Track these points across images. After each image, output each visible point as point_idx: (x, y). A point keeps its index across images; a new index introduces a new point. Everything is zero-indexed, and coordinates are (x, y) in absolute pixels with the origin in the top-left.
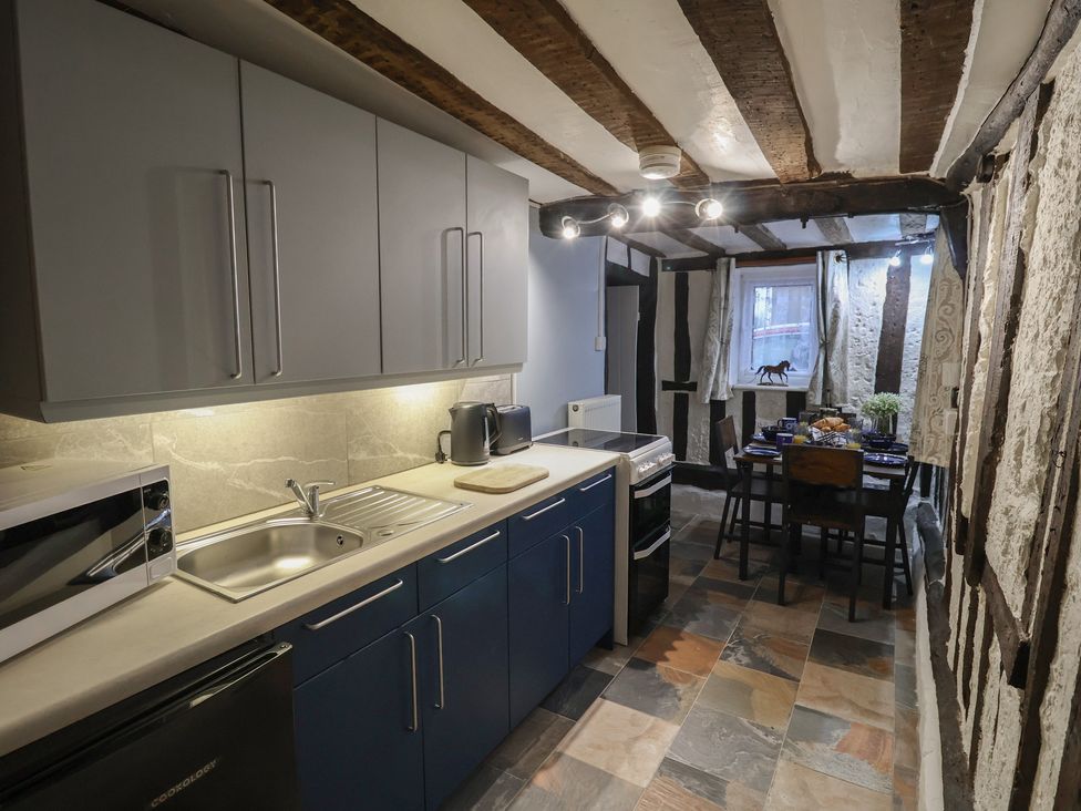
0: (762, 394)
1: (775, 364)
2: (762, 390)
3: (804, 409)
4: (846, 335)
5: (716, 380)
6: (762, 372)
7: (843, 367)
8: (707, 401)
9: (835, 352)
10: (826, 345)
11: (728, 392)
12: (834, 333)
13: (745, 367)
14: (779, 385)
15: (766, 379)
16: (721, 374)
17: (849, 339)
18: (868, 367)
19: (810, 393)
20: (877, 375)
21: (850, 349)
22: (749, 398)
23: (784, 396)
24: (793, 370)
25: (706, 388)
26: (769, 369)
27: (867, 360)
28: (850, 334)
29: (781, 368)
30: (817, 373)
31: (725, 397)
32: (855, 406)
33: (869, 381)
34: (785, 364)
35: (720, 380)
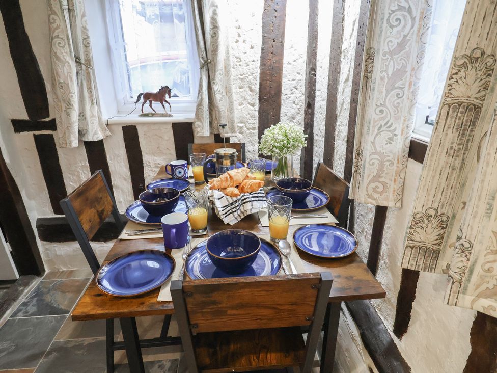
0: (145, 128)
1: (155, 90)
2: (143, 124)
3: (193, 142)
4: (227, 52)
5: (82, 115)
6: (142, 99)
7: (228, 91)
8: (75, 143)
9: (218, 73)
10: (208, 65)
11: (103, 130)
12: (215, 51)
13: (123, 94)
14: (163, 115)
15: (147, 108)
16: (88, 106)
17: (231, 58)
18: (251, 90)
19: (197, 123)
20: (260, 99)
21: (232, 70)
22: (131, 134)
23: (170, 128)
24: (175, 96)
25: (69, 127)
26: (148, 97)
27: (250, 82)
28: (231, 51)
29: (162, 95)
30: (202, 99)
31: (100, 136)
32: (242, 133)
33: (253, 105)
34: (165, 90)
35: (88, 114)
